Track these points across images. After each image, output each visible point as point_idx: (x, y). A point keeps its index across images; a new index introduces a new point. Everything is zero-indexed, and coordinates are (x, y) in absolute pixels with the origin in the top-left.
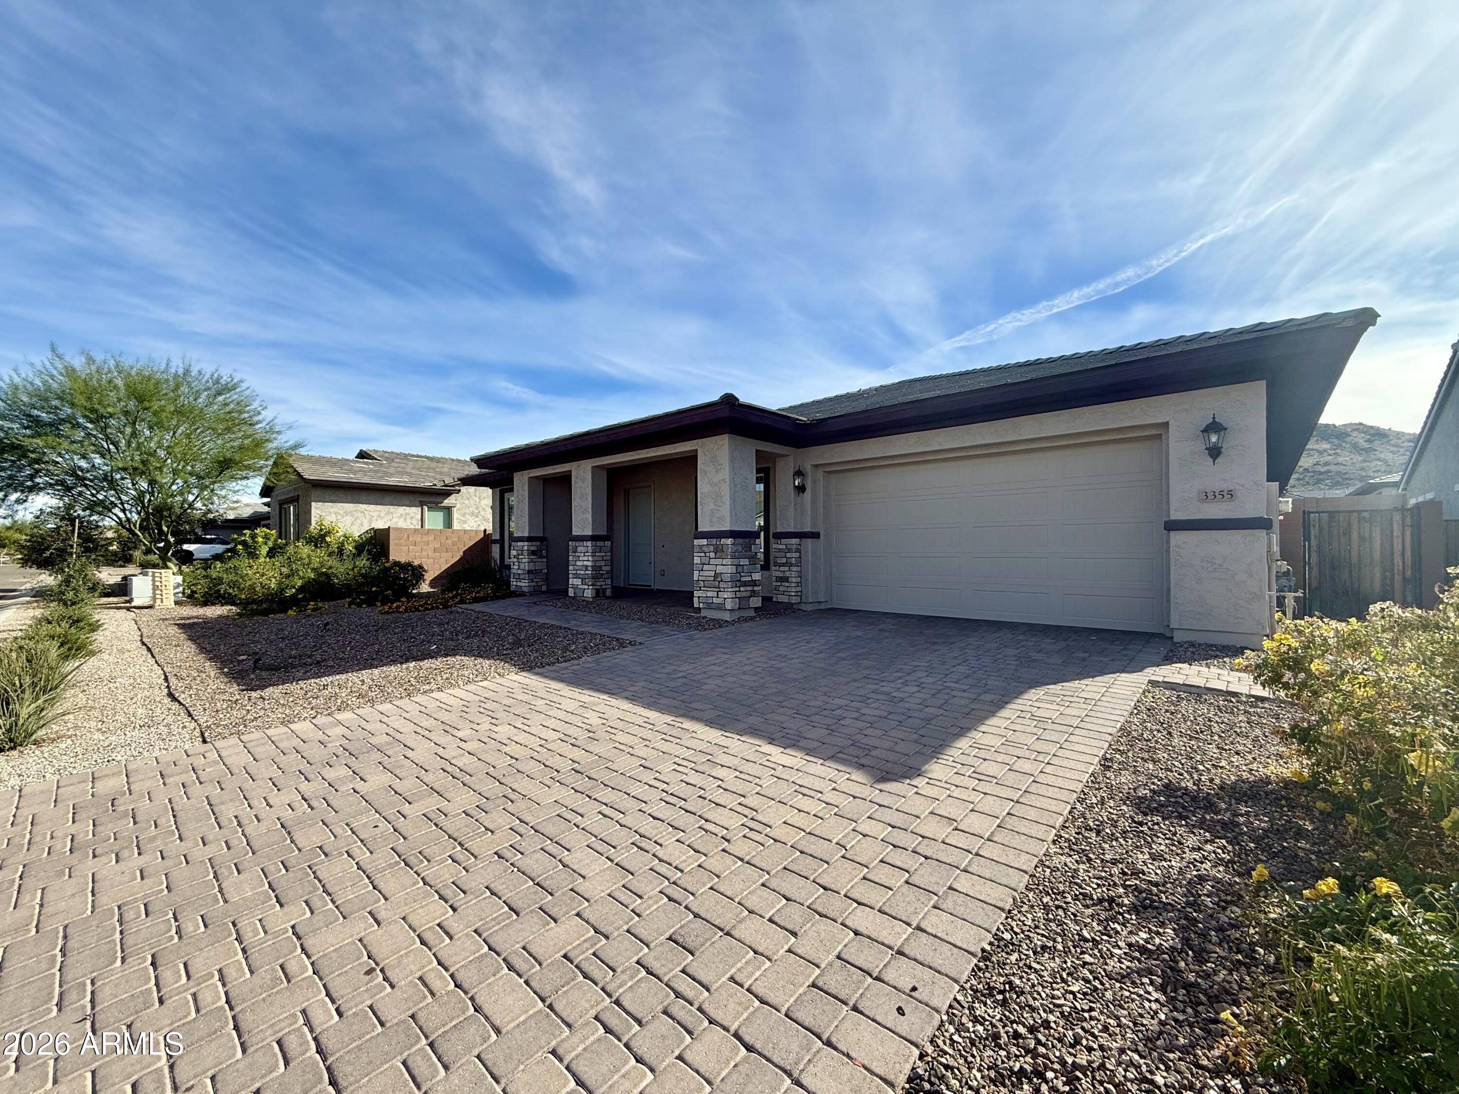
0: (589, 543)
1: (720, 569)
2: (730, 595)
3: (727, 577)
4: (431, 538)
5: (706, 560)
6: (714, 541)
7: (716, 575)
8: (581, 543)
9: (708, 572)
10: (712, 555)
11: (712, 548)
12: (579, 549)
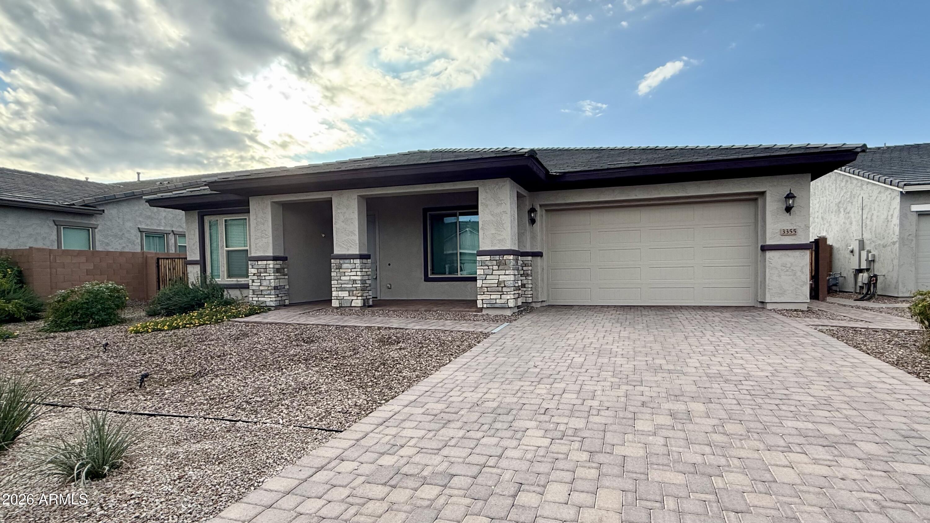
0: (358, 261)
1: (502, 278)
2: (512, 297)
3: (510, 284)
4: (83, 259)
5: (490, 272)
6: (497, 258)
7: (499, 283)
8: (347, 261)
9: (492, 281)
10: (496, 268)
11: (495, 262)
12: (344, 266)
